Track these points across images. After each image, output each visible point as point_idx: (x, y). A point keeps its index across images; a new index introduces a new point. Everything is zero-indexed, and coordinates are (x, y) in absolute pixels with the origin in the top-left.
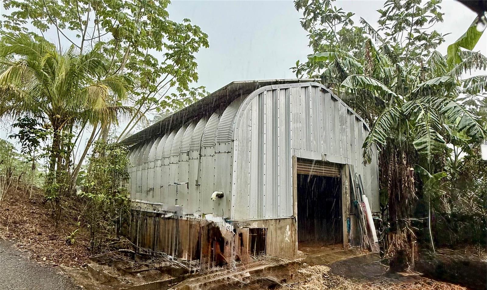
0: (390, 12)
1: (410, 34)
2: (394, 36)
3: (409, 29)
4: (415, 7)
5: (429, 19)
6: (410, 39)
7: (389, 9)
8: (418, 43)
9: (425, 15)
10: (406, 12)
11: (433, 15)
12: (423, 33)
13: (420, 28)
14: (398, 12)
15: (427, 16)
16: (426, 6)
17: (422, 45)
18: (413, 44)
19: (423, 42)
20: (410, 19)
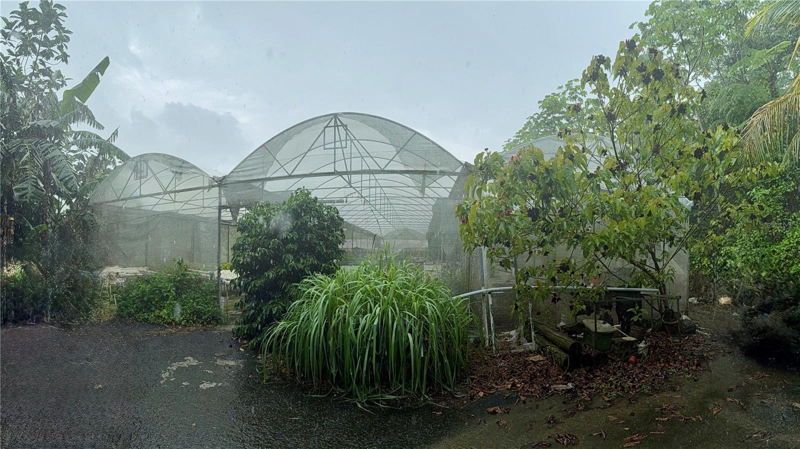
0: (17, 27)
1: (35, 63)
2: (18, 58)
3: (34, 57)
4: (44, 35)
5: (56, 55)
6: (34, 69)
7: (16, 22)
8: (42, 77)
9: (52, 48)
10: (33, 36)
11: (60, 54)
12: (49, 68)
13: (46, 61)
14: (24, 31)
15: (53, 51)
16: (54, 39)
17: (46, 81)
18: (37, 76)
19: (47, 78)
20: (37, 46)
